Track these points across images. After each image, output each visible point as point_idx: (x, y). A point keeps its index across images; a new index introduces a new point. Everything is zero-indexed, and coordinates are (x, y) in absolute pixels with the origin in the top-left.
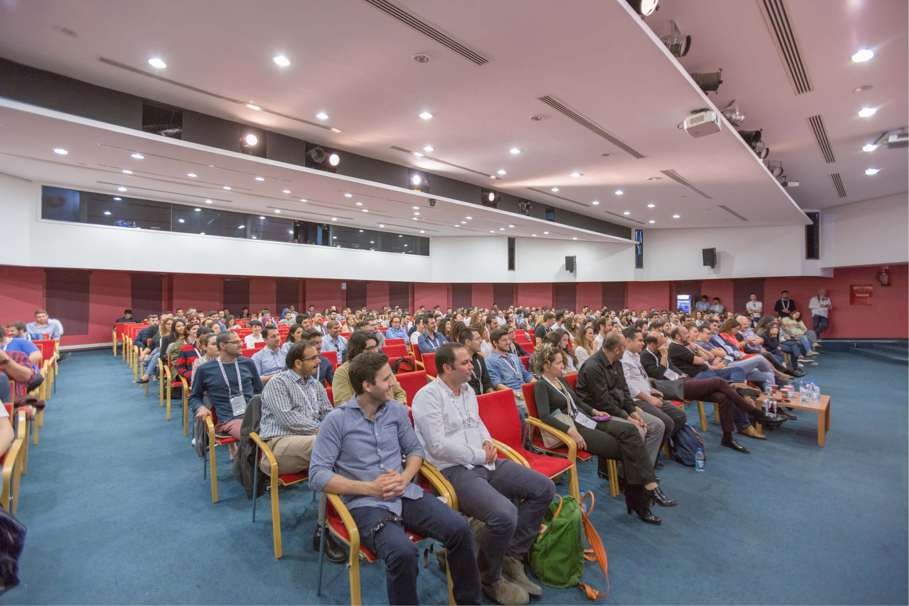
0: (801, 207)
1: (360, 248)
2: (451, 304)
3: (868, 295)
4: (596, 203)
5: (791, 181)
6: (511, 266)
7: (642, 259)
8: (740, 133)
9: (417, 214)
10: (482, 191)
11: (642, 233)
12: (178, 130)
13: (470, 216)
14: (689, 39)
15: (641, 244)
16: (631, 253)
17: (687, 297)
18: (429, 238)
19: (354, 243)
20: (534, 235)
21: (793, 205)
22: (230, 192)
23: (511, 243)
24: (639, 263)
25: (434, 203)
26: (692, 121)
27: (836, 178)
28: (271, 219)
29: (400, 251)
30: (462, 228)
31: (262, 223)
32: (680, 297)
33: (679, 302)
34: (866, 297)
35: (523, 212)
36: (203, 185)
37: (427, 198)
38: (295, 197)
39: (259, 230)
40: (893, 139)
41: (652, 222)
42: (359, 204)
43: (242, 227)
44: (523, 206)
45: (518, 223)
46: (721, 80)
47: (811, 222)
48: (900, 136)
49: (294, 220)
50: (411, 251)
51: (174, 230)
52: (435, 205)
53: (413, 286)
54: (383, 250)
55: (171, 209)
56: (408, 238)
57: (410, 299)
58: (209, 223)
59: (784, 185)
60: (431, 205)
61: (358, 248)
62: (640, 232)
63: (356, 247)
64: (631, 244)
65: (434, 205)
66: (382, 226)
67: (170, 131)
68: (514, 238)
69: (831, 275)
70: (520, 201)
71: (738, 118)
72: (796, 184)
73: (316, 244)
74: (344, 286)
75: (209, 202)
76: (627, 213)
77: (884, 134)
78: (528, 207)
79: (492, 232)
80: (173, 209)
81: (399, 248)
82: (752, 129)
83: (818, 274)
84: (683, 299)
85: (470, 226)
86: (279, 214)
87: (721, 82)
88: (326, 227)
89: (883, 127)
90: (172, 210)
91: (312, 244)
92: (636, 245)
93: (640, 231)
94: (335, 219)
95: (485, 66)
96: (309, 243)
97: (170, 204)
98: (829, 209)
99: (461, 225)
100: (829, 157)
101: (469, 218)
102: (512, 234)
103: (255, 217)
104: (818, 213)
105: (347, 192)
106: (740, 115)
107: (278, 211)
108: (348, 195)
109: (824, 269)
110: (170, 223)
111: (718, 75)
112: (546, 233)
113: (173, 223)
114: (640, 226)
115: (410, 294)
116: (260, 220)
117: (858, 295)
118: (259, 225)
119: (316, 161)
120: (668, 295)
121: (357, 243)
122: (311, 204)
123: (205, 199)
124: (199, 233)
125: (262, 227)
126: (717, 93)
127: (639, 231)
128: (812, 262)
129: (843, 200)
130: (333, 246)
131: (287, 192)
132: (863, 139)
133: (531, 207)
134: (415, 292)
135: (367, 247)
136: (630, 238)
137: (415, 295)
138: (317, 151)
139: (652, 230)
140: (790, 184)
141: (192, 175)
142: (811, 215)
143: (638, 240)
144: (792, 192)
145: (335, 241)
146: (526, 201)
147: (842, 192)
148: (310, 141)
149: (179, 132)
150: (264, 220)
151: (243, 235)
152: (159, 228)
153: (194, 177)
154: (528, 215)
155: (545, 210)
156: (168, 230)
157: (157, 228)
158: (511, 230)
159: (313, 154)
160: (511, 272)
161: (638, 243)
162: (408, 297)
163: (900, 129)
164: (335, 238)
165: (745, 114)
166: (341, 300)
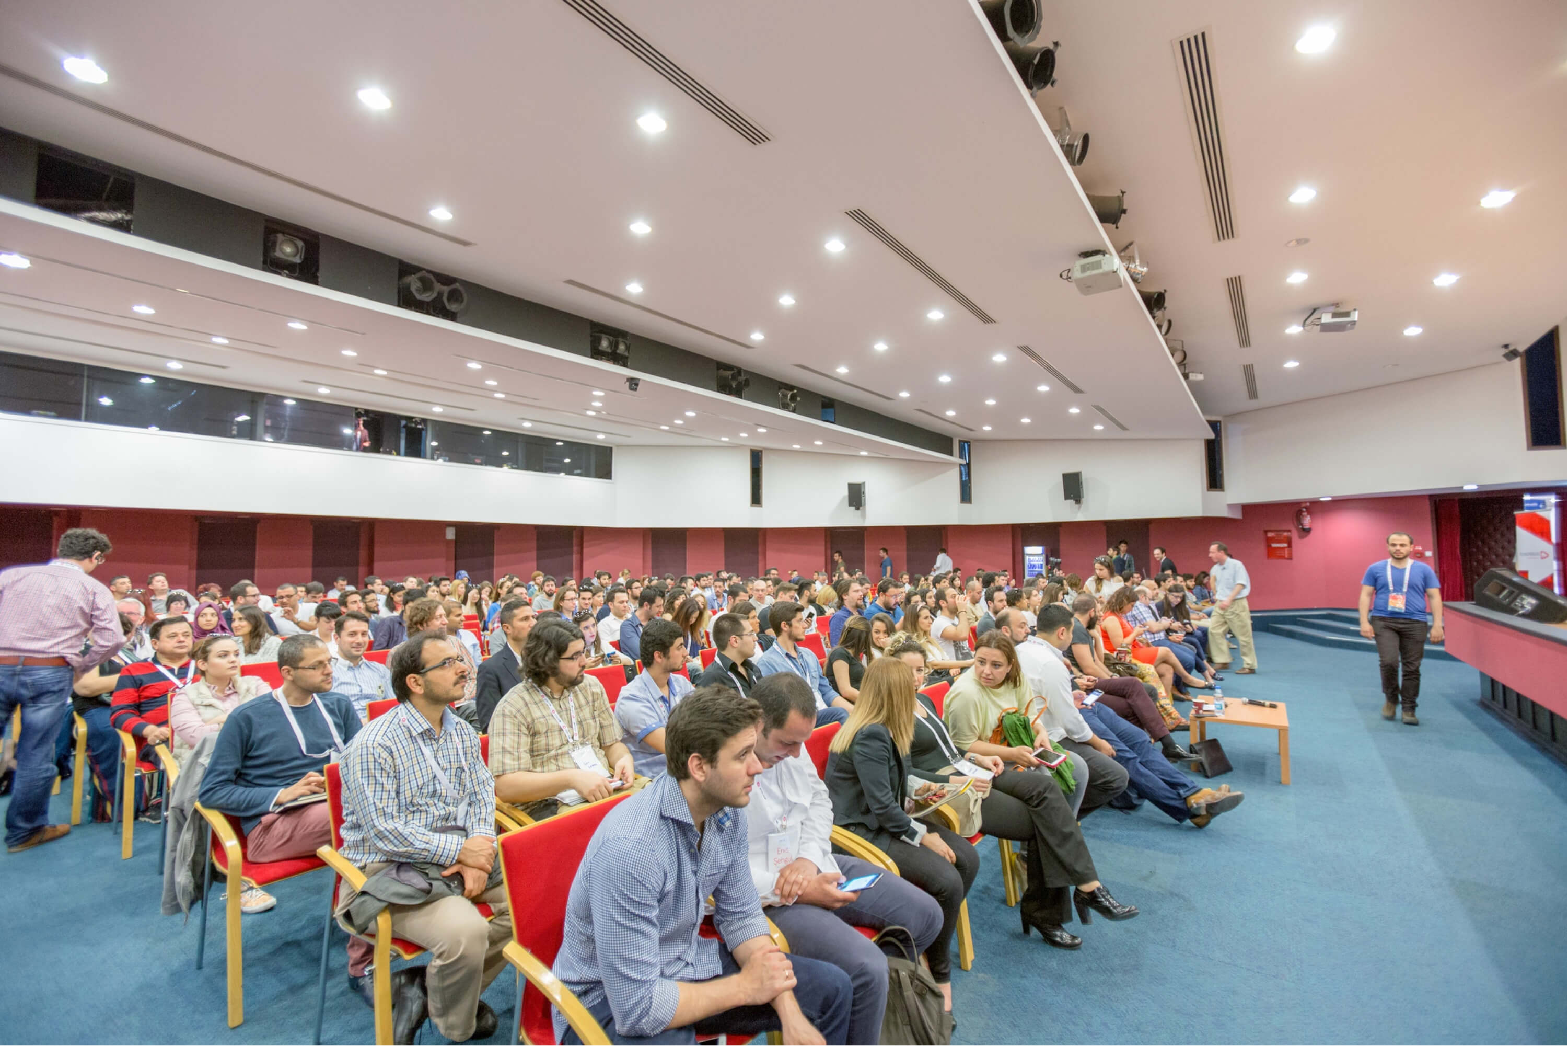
0: (1203, 412)
1: (486, 463)
2: (649, 564)
3: (1286, 545)
4: (904, 395)
5: (1193, 372)
6: (756, 499)
7: (970, 488)
8: (1141, 292)
9: (597, 404)
10: (718, 369)
11: (969, 446)
12: (119, 215)
13: (693, 410)
14: (1086, 139)
15: (968, 465)
16: (953, 478)
17: (1039, 550)
18: (611, 449)
19: (474, 454)
20: (796, 447)
21: (1194, 408)
22: (223, 349)
23: (756, 458)
24: (966, 496)
25: (637, 385)
26: (1084, 268)
27: (1249, 371)
28: (308, 406)
29: (557, 470)
30: (675, 431)
31: (288, 412)
32: (1029, 550)
33: (1027, 558)
34: (1284, 548)
35: (785, 407)
36: (164, 332)
37: (624, 376)
38: (365, 365)
39: (283, 425)
40: (1327, 318)
41: (987, 428)
42: (491, 383)
43: (243, 418)
44: (785, 396)
45: (774, 425)
46: (1125, 207)
47: (1212, 436)
48: (1335, 315)
49: (356, 409)
50: (579, 471)
51: (87, 419)
52: (639, 388)
53: (581, 532)
54: (527, 467)
55: (82, 376)
56: (574, 448)
57: (575, 557)
58: (170, 409)
59: (1186, 376)
60: (631, 389)
61: (481, 464)
62: (966, 446)
63: (478, 461)
64: (951, 464)
65: (636, 390)
66: (527, 425)
67: (102, 215)
68: (761, 451)
69: (1238, 515)
70: (780, 388)
71: (1140, 269)
72: (1200, 377)
73: (398, 454)
74: (450, 534)
75: (174, 365)
76: (951, 413)
77: (1314, 311)
78: (793, 398)
79: (724, 439)
80: (88, 377)
81: (556, 465)
82: (1154, 289)
83: (1224, 513)
84: (1034, 554)
85: (689, 428)
86: (326, 397)
87: (1124, 211)
88: (420, 424)
89: (1315, 301)
90: (85, 380)
91: (390, 453)
92: (961, 465)
93: (967, 442)
94: (437, 409)
95: (763, 147)
96: (385, 452)
97: (82, 366)
98: (1233, 416)
99: (672, 425)
100: (1244, 340)
101: (690, 414)
102: (758, 444)
103: (276, 400)
104: (1220, 422)
105: (472, 359)
106: (1142, 265)
107: (324, 391)
108: (474, 366)
109: (1231, 506)
110: (80, 404)
111: (1120, 200)
112: (819, 443)
113: (87, 405)
114: (967, 435)
115: (575, 549)
116: (285, 406)
117: (1274, 545)
118: (283, 416)
119: (418, 297)
120: (1010, 546)
121: (480, 454)
122: (394, 379)
123: (166, 360)
124: (146, 427)
125: (288, 419)
126: (1117, 228)
127: (962, 443)
128: (1215, 494)
129: (1254, 404)
130: (432, 458)
131: (349, 353)
132: (1288, 316)
133: (799, 399)
134: (585, 544)
135: (498, 462)
136: (951, 454)
137: (585, 550)
138: (421, 279)
139: (986, 442)
140: (1192, 377)
141: (143, 310)
142: (1214, 425)
143: (961, 456)
144: (1194, 387)
145: (434, 449)
146: (791, 388)
147: (1253, 393)
148: (406, 260)
149: (122, 219)
150: (292, 407)
151: (249, 432)
152: (53, 414)
153: (148, 315)
154: (794, 411)
155: (820, 404)
156: (76, 416)
157: (48, 413)
158: (761, 437)
159: (414, 283)
160: (756, 509)
161: (963, 462)
162: (571, 554)
163: (1333, 305)
164: (435, 444)
165: (1148, 265)
166: (444, 560)
